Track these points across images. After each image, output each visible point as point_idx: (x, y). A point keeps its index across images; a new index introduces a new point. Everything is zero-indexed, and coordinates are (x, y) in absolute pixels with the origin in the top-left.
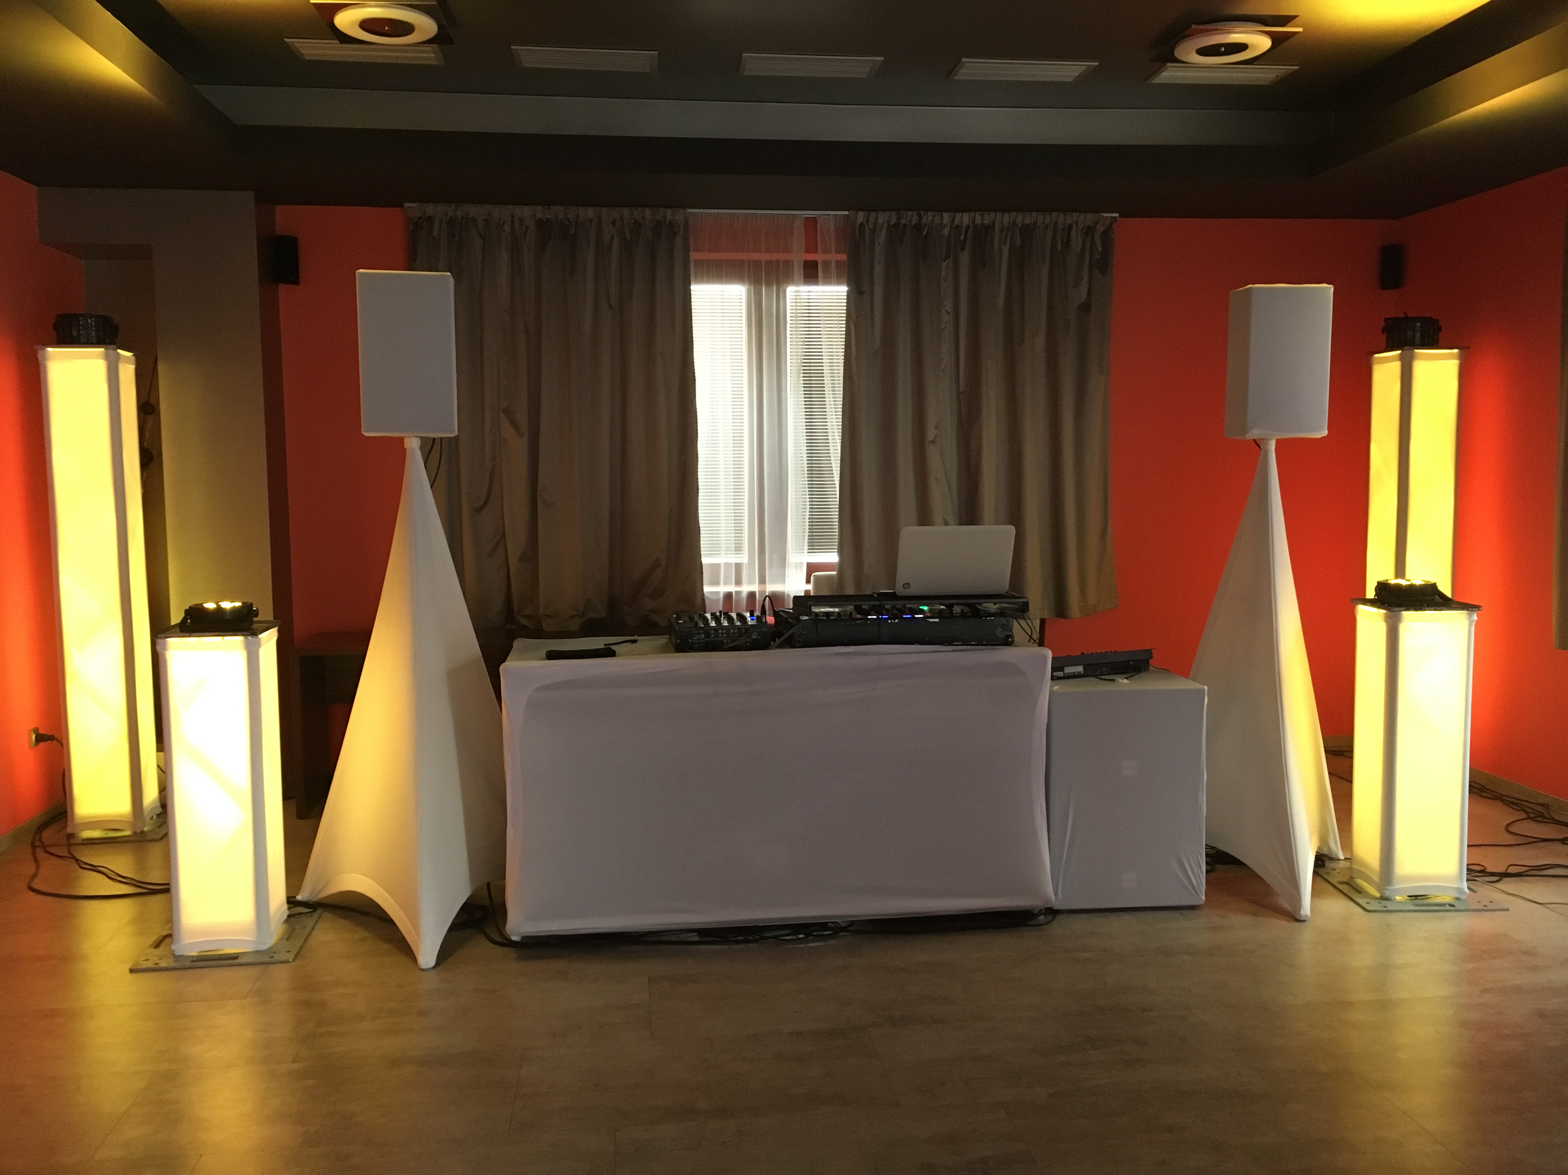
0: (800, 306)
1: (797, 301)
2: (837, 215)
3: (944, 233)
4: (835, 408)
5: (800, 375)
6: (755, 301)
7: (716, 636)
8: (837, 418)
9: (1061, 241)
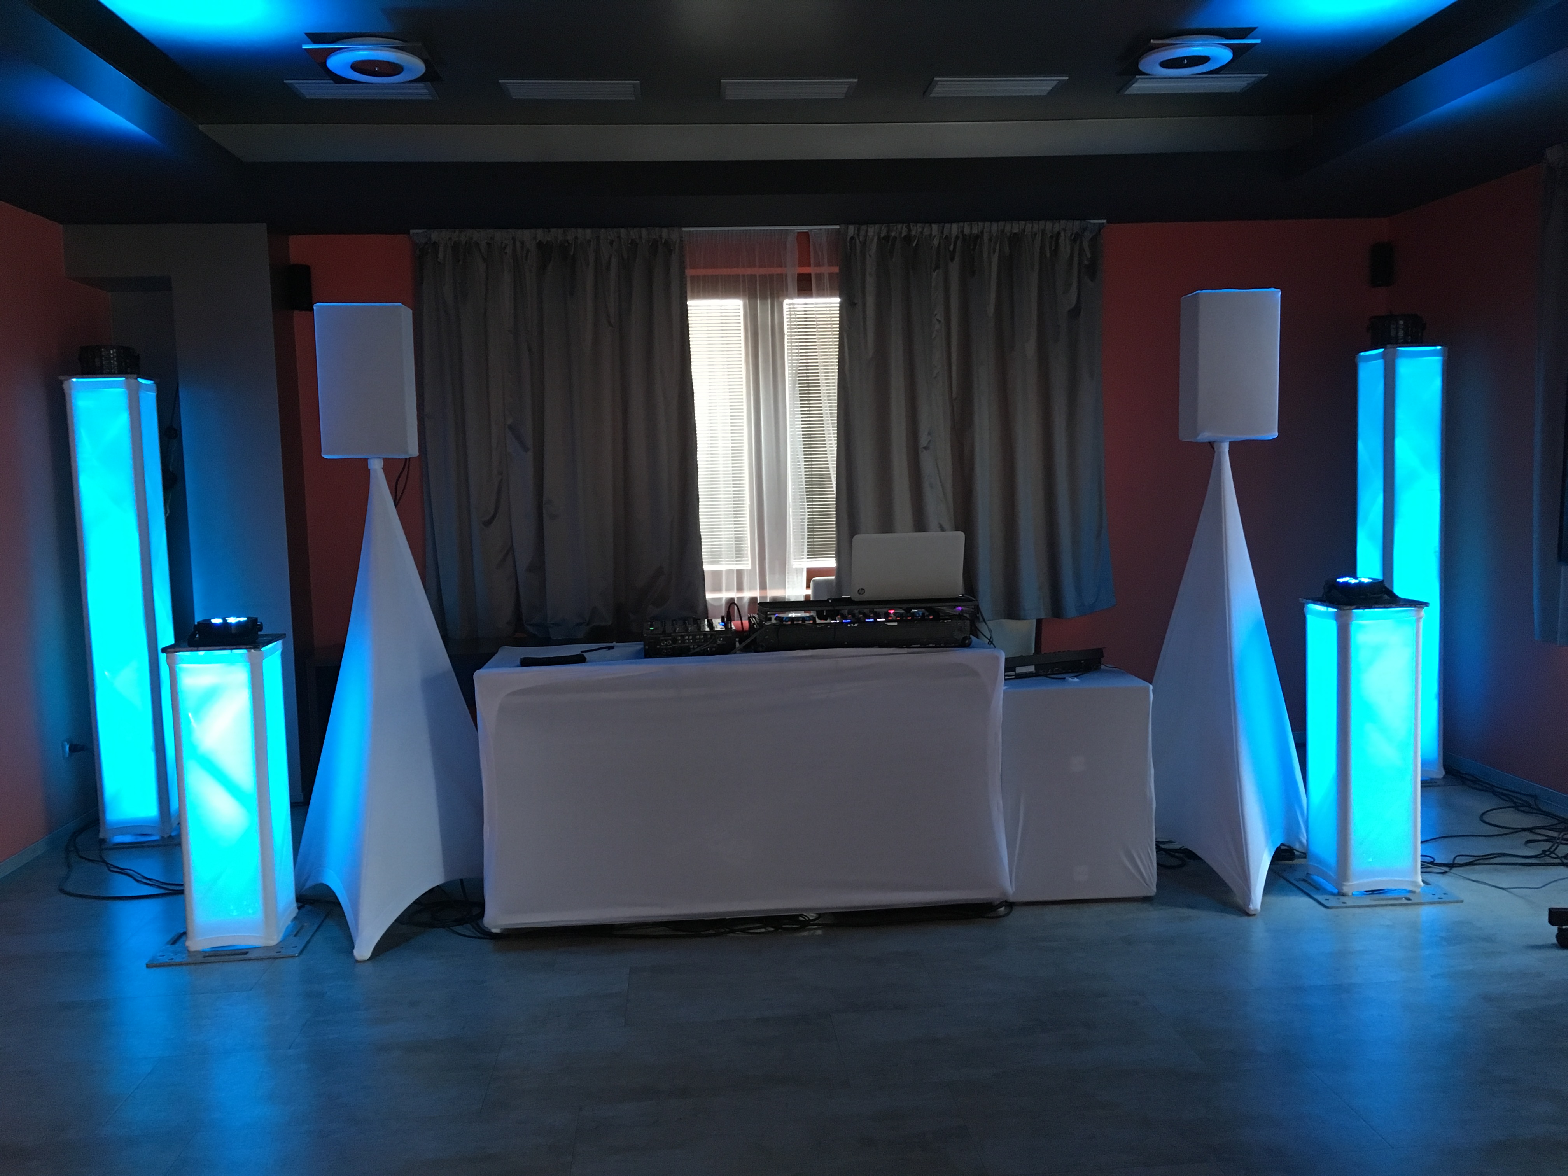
0: (794, 318)
1: (791, 313)
2: (829, 229)
3: (934, 244)
4: (831, 417)
5: (796, 385)
6: (750, 315)
7: (683, 642)
8: (833, 427)
9: (1050, 248)
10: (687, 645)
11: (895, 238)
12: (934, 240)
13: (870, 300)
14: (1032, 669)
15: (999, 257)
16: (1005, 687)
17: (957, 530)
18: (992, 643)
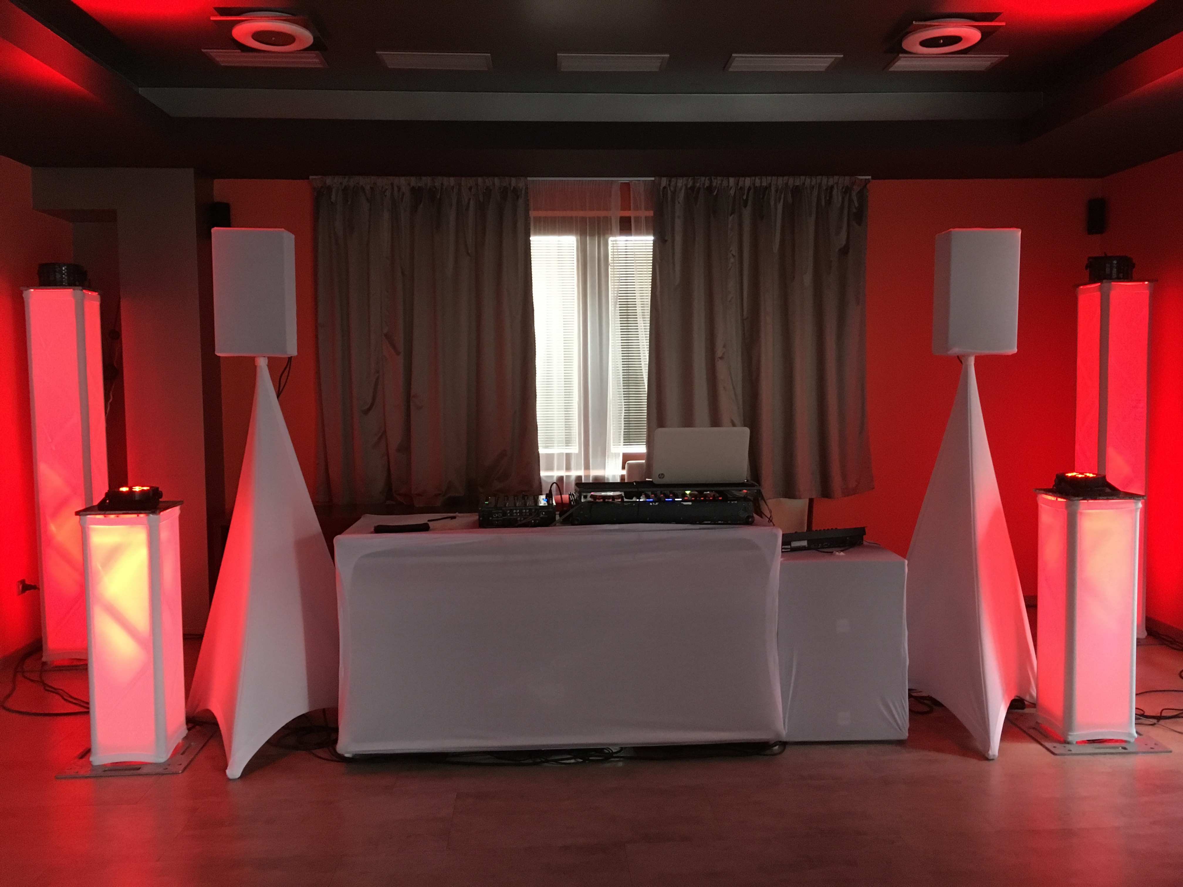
0: (617, 252)
1: (615, 248)
2: (646, 181)
3: (731, 194)
4: (645, 332)
5: (617, 306)
6: (581, 248)
7: (511, 515)
8: (646, 340)
9: (825, 198)
10: (515, 517)
11: (699, 189)
12: (730, 190)
13: (678, 239)
14: (804, 543)
15: (784, 204)
16: (782, 559)
17: (745, 426)
18: (771, 521)
